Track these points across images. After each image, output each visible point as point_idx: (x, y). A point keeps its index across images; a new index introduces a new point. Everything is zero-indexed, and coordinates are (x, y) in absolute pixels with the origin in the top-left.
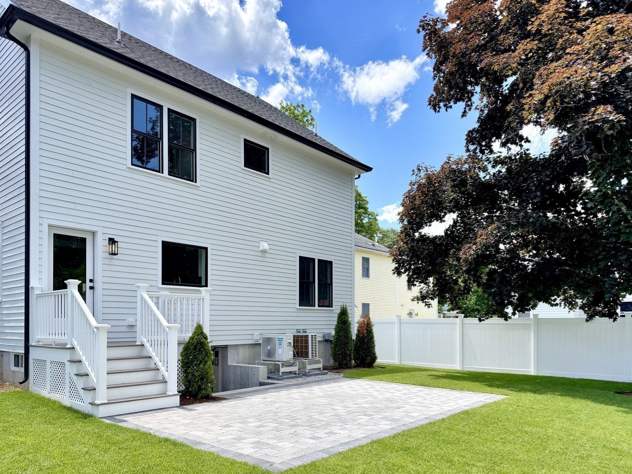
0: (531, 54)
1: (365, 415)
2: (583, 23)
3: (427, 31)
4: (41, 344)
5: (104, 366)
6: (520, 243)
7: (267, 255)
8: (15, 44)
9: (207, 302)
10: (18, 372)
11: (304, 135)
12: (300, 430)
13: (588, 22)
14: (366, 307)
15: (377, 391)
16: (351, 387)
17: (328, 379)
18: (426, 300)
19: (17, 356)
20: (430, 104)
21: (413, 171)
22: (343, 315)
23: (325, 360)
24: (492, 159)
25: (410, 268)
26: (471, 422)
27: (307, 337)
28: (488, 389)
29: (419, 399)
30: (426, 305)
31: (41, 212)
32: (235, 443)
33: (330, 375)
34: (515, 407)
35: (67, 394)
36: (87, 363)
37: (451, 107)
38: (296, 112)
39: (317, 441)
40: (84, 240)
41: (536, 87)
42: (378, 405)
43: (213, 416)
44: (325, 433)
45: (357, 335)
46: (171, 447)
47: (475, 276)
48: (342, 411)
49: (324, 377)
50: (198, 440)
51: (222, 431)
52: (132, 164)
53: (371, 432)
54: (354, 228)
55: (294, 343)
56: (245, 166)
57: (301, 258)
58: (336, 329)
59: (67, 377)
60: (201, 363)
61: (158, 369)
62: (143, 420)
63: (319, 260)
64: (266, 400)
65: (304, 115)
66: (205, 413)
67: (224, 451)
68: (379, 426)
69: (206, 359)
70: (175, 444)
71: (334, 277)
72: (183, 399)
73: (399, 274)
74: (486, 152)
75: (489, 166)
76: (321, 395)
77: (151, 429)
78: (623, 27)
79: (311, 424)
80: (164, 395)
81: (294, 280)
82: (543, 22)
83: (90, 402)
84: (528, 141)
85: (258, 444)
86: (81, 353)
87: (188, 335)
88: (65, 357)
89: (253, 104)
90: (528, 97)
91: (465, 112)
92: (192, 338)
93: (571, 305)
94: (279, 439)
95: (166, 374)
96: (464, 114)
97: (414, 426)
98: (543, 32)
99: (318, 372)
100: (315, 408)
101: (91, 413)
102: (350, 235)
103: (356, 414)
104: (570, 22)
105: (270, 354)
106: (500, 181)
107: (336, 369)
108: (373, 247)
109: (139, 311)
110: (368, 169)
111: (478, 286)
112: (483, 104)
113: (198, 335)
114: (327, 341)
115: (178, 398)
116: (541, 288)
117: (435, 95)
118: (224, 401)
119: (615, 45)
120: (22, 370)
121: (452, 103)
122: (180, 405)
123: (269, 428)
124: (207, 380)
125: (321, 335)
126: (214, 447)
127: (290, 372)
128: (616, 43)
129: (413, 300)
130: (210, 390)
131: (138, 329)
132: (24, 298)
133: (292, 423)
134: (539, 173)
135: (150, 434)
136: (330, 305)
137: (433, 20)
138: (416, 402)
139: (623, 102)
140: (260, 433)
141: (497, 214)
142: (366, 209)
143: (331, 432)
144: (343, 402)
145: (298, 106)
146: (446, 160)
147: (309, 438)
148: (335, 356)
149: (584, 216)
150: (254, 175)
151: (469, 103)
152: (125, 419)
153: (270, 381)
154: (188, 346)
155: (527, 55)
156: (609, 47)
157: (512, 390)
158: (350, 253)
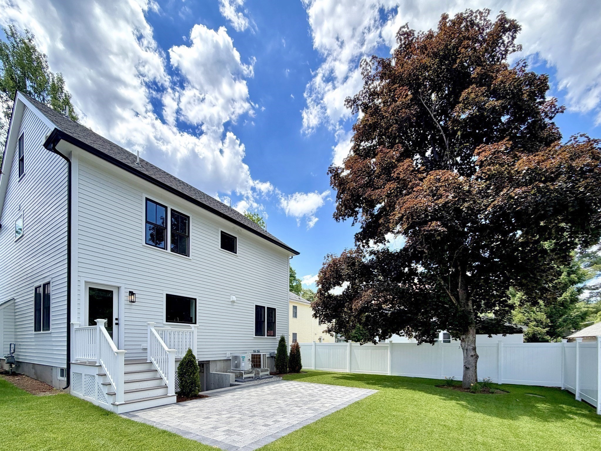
0: (393, 191)
1: (297, 407)
2: (422, 175)
3: (333, 174)
4: (79, 362)
5: (123, 378)
6: (383, 300)
7: (235, 304)
8: (61, 157)
9: (196, 334)
10: (63, 380)
11: (259, 231)
12: (255, 419)
13: (424, 175)
14: (295, 335)
15: (303, 389)
16: (287, 387)
17: (273, 381)
18: (331, 333)
19: (62, 370)
20: (334, 217)
21: (325, 257)
22: (282, 341)
23: (271, 369)
24: (368, 251)
25: (322, 313)
26: (361, 409)
27: (260, 355)
28: (367, 386)
29: (329, 394)
30: (331, 335)
31: (79, 272)
32: (212, 431)
33: (275, 378)
34: (384, 398)
35: (96, 396)
36: (110, 376)
37: (346, 220)
38: (253, 218)
39: (268, 428)
40: (111, 292)
41: (396, 209)
42: (305, 399)
43: (199, 410)
44: (273, 422)
45: (290, 353)
46: (167, 437)
47: (358, 318)
48: (283, 405)
49: (270, 380)
50: (187, 430)
51: (204, 422)
52: (146, 243)
53: (302, 420)
54: (289, 288)
55: (252, 359)
56: (222, 248)
57: (256, 306)
58: (277, 350)
59: (96, 385)
60: (191, 373)
61: (162, 379)
62: (149, 414)
63: (268, 308)
64: (234, 397)
65: (258, 220)
66: (193, 408)
67: (205, 439)
68: (306, 414)
69: (195, 371)
70: (170, 435)
71: (277, 318)
72: (179, 397)
73: (316, 317)
74: (366, 246)
75: (367, 255)
76: (269, 393)
77: (155, 422)
78: (445, 178)
79: (264, 415)
80: (166, 396)
81: (252, 320)
82: (401, 172)
83: (112, 403)
84: (388, 242)
85: (229, 432)
86: (106, 369)
87: (183, 355)
88: (95, 371)
89: (227, 210)
90: (393, 215)
91: (353, 223)
92: (185, 358)
93: (410, 336)
94: (242, 427)
95: (167, 382)
96: (353, 224)
97: (328, 414)
98: (400, 178)
99: (267, 376)
100: (266, 402)
101: (112, 411)
102: (286, 292)
103: (291, 406)
104: (415, 173)
105: (237, 366)
106: (373, 264)
107: (278, 374)
108: (299, 300)
109: (149, 339)
110: (297, 253)
111: (360, 324)
112: (363, 219)
113: (189, 356)
114: (272, 357)
115: (175, 398)
116: (395, 327)
117: (337, 212)
118: (206, 398)
119: (441, 188)
120: (65, 379)
121: (346, 217)
122: (177, 402)
123: (236, 419)
124: (195, 385)
125: (269, 353)
126: (198, 435)
127: (249, 377)
128: (441, 187)
129: (323, 332)
130: (197, 391)
131: (149, 351)
132: (66, 330)
133: (251, 414)
134: (396, 261)
135: (153, 427)
136: (274, 335)
137: (336, 168)
138: (327, 396)
139: (445, 221)
140: (229, 423)
141: (371, 283)
142: (294, 277)
143: (276, 421)
144: (283, 397)
145: (255, 215)
146: (343, 251)
147: (262, 426)
148: (277, 366)
149: (418, 286)
150: (227, 254)
151: (356, 218)
152: (137, 414)
153: (236, 383)
154: (182, 363)
155: (391, 191)
156: (437, 189)
157: (381, 387)
158: (286, 304)
